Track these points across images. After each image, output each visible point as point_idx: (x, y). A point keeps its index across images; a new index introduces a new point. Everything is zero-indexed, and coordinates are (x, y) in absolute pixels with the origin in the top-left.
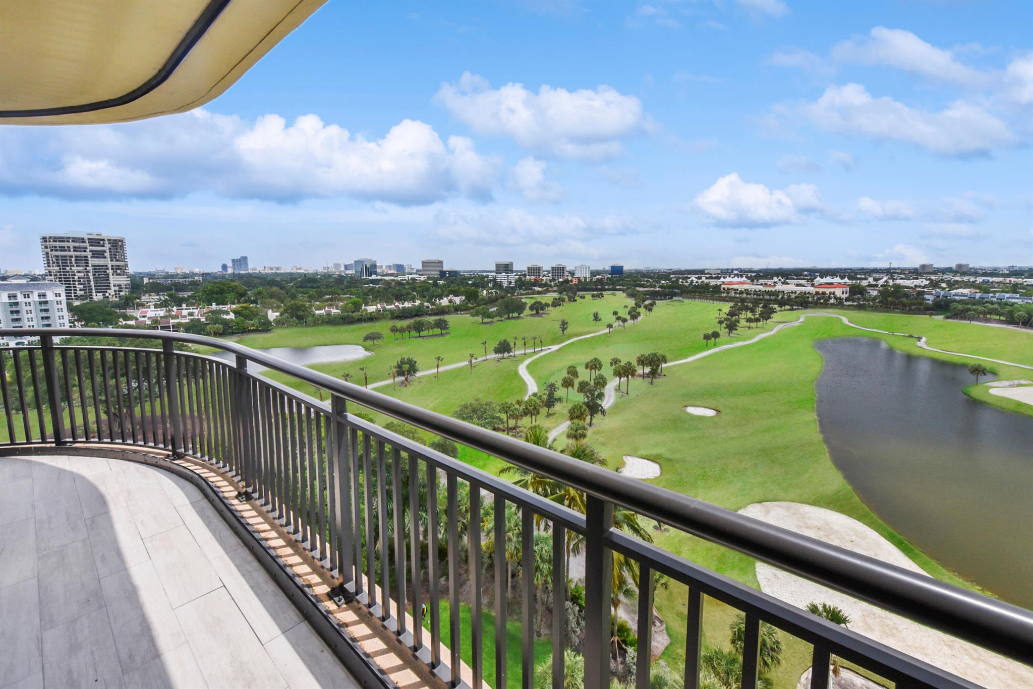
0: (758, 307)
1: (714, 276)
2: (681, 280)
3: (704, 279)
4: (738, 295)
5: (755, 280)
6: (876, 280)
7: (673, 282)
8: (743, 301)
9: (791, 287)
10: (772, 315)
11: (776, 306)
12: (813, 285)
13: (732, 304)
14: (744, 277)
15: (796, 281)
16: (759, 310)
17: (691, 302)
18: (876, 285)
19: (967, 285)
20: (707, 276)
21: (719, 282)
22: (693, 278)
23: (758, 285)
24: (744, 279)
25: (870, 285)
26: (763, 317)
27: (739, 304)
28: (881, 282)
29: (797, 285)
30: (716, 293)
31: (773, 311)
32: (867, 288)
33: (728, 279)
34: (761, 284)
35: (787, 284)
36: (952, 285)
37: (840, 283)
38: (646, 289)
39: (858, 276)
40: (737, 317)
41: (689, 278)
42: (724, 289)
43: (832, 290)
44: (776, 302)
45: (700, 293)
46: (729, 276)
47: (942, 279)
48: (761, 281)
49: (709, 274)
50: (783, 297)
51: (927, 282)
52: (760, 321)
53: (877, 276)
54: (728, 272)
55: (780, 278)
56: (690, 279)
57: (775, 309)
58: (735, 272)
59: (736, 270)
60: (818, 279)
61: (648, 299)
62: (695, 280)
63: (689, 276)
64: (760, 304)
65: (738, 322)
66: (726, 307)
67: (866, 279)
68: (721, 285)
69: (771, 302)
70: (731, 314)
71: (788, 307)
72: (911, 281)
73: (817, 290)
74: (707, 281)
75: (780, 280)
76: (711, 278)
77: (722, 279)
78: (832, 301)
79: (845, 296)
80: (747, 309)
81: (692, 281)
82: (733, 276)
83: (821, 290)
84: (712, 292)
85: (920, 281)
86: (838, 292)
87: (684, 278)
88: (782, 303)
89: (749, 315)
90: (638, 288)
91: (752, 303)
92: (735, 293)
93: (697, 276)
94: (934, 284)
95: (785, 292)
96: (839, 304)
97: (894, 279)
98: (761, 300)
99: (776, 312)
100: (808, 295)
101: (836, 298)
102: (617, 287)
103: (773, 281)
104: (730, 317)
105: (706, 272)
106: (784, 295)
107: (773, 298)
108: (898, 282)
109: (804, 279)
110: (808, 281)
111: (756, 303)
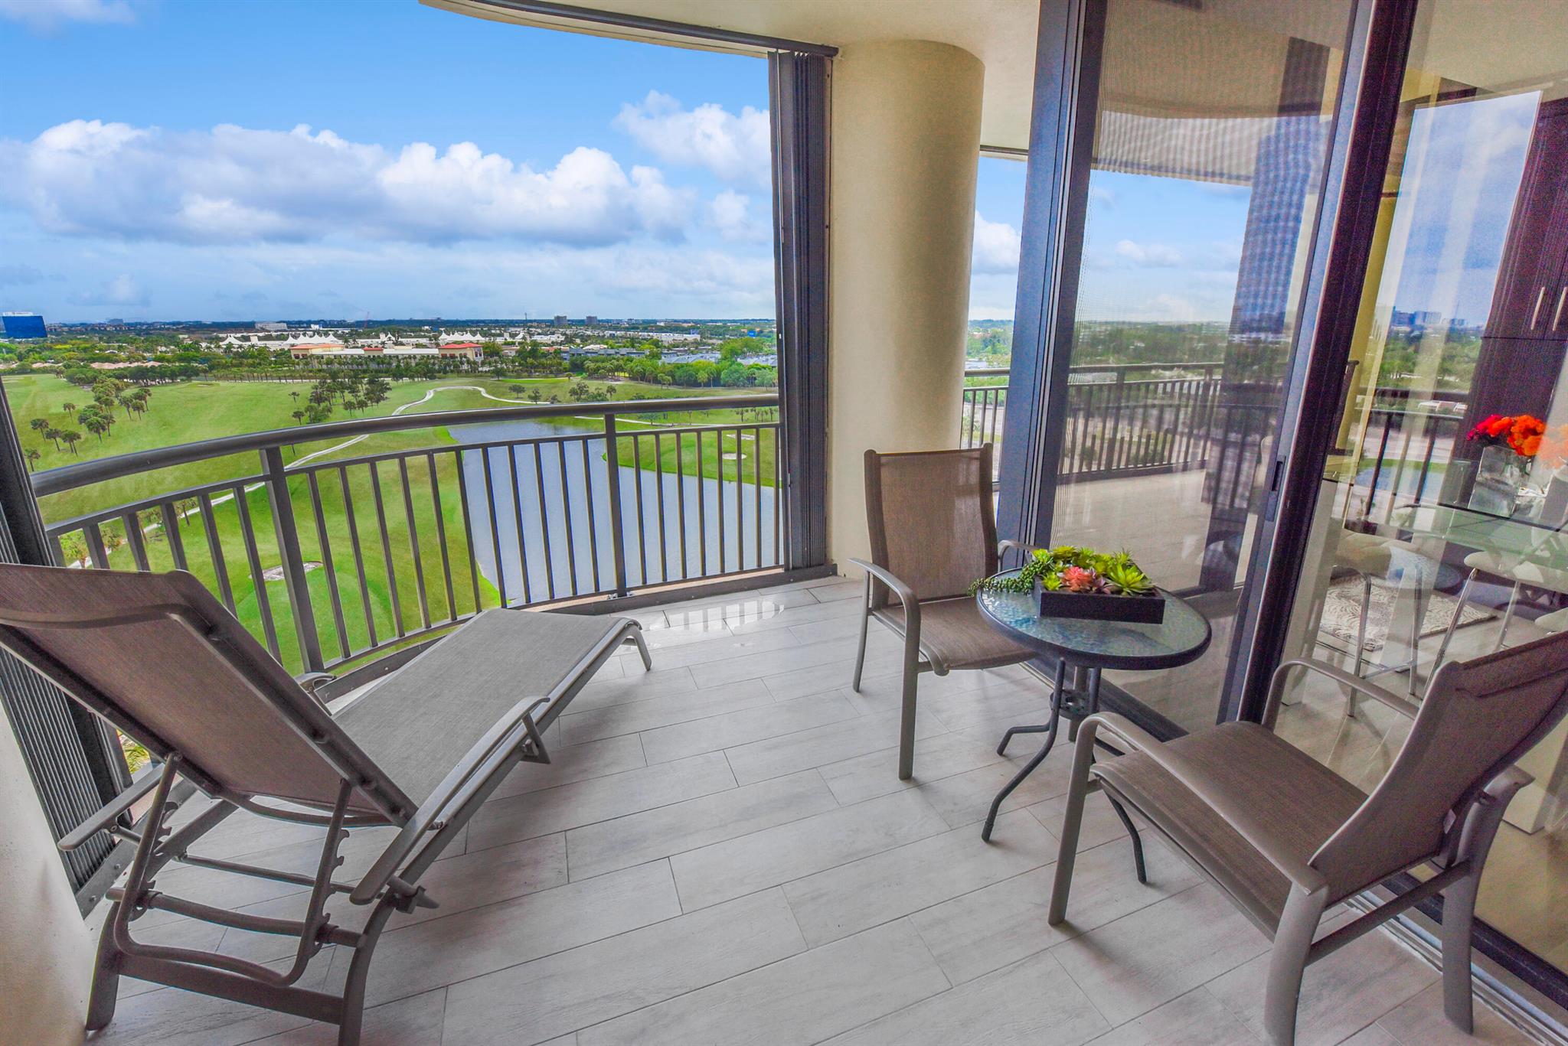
0: (361, 383)
1: (274, 334)
2: (204, 345)
3: (254, 340)
4: (324, 367)
5: (351, 340)
6: (513, 336)
7: (186, 349)
8: (334, 376)
9: (408, 348)
10: (386, 395)
11: (388, 380)
12: (438, 345)
13: (316, 382)
14: (331, 336)
15: (414, 340)
16: (363, 387)
17: (235, 384)
18: (513, 344)
19: (601, 339)
20: (261, 334)
21: (285, 345)
22: (232, 339)
23: (357, 347)
24: (331, 337)
25: (507, 344)
26: (370, 399)
27: (329, 381)
28: (519, 339)
29: (418, 346)
30: (283, 364)
31: (385, 388)
32: (504, 347)
33: (302, 340)
34: (363, 347)
35: (402, 344)
36: (585, 339)
37: (471, 342)
38: (121, 365)
39: (493, 331)
40: (327, 403)
41: (223, 339)
42: (297, 357)
43: (462, 352)
44: (388, 373)
45: (253, 365)
46: (304, 335)
47: (576, 334)
48: (360, 342)
49: (263, 330)
50: (398, 366)
51: (562, 338)
52: (366, 406)
53: (512, 330)
54: (299, 326)
55: (390, 335)
56: (226, 342)
57: (388, 384)
58: (315, 327)
59: (316, 323)
60: (444, 336)
61: (127, 385)
62: (236, 343)
63: (221, 335)
64: (364, 378)
65: (330, 410)
66: (305, 387)
67: (501, 335)
68: (289, 350)
69: (380, 375)
70: (318, 399)
71: (406, 380)
72: (548, 337)
73: (444, 352)
74: (261, 344)
75: (390, 339)
76: (269, 338)
77: (291, 341)
78: (465, 367)
79: (479, 359)
80: (343, 387)
81: (230, 345)
82: (311, 333)
83: (448, 353)
84: (276, 362)
85: (555, 336)
86: (471, 355)
87: (211, 340)
88: (397, 375)
89: (349, 397)
90: (96, 365)
91: (350, 377)
92: (320, 363)
93: (239, 335)
94: (569, 340)
95: (400, 357)
96: (473, 371)
97: (531, 335)
98: (365, 372)
99: (390, 389)
100: (432, 361)
101: (468, 362)
102: (35, 366)
103: (379, 341)
104: (316, 405)
105: (258, 326)
106: (399, 362)
107: (383, 367)
108: (535, 338)
109: (425, 337)
110: (431, 340)
111: (356, 377)
